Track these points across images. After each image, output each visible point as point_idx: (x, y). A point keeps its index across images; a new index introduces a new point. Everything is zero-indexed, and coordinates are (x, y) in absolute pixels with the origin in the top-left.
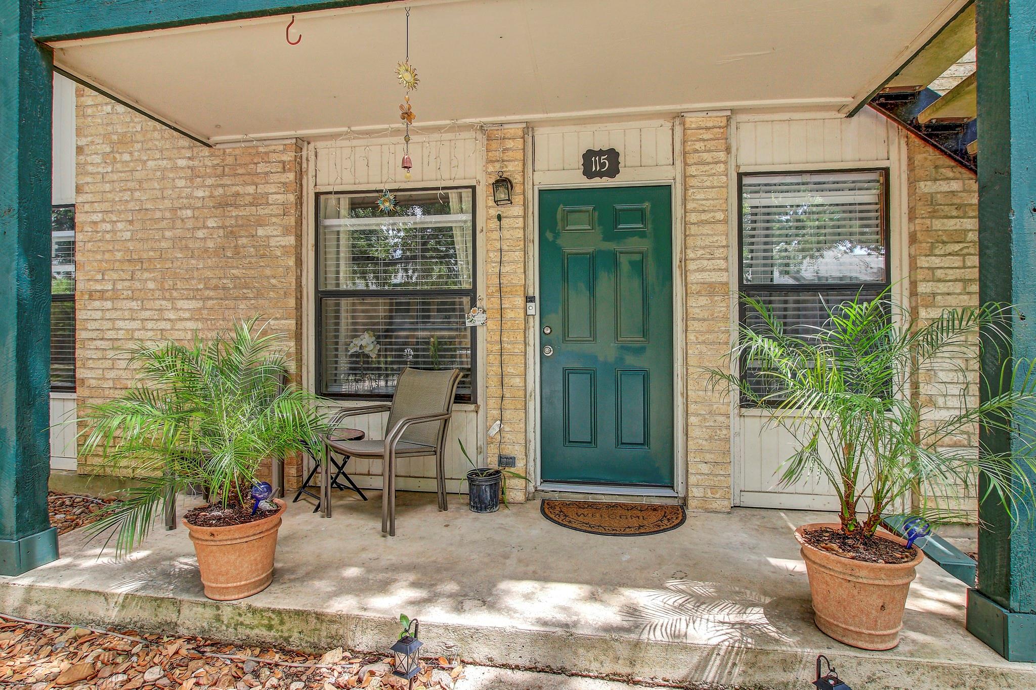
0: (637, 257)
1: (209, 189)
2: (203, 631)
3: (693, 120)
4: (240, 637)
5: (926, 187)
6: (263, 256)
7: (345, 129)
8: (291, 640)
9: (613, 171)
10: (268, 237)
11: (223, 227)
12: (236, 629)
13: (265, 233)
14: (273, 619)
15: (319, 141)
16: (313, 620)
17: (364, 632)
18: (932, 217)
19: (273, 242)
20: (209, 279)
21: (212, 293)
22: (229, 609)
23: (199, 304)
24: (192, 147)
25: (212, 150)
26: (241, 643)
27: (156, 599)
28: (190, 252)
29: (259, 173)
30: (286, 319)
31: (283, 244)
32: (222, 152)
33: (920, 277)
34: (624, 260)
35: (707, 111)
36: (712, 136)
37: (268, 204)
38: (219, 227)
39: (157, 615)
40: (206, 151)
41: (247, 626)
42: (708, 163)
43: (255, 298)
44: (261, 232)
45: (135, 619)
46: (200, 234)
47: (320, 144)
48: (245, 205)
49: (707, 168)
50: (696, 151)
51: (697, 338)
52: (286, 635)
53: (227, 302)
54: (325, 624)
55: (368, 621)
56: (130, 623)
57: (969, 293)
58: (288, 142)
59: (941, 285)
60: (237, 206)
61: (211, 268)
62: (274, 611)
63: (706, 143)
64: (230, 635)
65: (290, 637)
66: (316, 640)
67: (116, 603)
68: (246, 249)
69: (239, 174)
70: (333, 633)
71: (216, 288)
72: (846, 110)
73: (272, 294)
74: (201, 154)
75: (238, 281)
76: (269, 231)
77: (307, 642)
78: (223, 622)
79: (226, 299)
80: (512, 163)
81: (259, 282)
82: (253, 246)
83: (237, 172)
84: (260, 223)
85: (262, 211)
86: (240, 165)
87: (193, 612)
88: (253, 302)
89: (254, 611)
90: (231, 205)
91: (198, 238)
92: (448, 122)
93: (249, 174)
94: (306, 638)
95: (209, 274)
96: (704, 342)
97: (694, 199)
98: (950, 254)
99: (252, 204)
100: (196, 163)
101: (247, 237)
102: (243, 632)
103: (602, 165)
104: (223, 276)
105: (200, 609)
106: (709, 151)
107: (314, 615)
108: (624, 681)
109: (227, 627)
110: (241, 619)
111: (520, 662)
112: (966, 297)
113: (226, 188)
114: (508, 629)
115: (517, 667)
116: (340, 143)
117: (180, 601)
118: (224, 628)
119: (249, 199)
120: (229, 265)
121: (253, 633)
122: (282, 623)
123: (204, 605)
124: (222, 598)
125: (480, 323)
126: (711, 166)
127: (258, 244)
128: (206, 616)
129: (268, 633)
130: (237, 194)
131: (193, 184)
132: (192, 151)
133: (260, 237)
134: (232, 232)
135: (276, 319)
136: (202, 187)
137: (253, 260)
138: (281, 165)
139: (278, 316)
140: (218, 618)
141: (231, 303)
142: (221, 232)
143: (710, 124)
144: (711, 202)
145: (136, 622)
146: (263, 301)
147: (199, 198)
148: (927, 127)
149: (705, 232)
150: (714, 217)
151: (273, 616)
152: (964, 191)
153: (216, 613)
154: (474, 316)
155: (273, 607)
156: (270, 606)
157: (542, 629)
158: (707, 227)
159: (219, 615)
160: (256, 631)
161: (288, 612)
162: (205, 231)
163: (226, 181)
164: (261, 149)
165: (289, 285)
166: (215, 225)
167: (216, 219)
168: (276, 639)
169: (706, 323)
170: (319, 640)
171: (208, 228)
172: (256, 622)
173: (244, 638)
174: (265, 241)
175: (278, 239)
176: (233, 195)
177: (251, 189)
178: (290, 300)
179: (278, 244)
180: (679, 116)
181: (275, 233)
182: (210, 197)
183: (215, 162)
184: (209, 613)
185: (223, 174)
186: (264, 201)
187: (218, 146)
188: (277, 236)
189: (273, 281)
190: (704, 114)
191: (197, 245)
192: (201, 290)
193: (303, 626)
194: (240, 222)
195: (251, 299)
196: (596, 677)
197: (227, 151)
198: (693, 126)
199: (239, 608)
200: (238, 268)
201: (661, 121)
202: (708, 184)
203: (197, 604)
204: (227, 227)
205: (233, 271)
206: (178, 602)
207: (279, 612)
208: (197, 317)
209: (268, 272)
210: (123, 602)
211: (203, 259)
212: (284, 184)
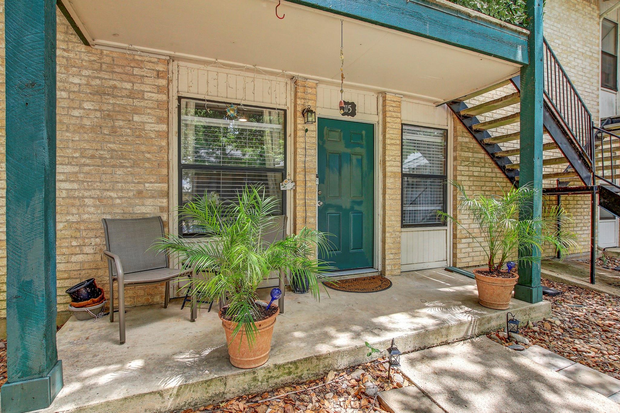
0: (359, 157)
1: (86, 79)
2: (245, 390)
3: (389, 96)
4: (270, 385)
5: (460, 139)
6: (139, 136)
7: (214, 60)
8: (303, 376)
9: (353, 114)
10: (144, 123)
11: (100, 110)
12: (267, 382)
13: (140, 120)
14: (291, 368)
15: (182, 61)
16: (315, 361)
17: (342, 358)
18: (461, 151)
19: (148, 127)
20: (85, 150)
21: (88, 161)
22: (262, 371)
23: (76, 169)
24: (67, 41)
25: (88, 48)
26: (271, 389)
27: (206, 382)
28: (65, 127)
29: (136, 75)
30: (160, 183)
31: (157, 129)
32: (99, 52)
33: (458, 174)
34: (354, 158)
35: (396, 94)
36: (395, 105)
37: (143, 98)
38: (96, 110)
39: (207, 392)
40: (83, 48)
41: (275, 377)
42: (394, 118)
43: (131, 167)
44: (136, 118)
45: (189, 401)
46: (76, 113)
47: (181, 63)
48: (123, 97)
49: (394, 119)
50: (390, 111)
51: (389, 197)
52: (299, 374)
53: (104, 168)
54: (321, 361)
55: (344, 351)
56: (185, 405)
57: (470, 181)
58: (164, 57)
59: (463, 177)
60: (114, 97)
61: (88, 141)
62: (291, 363)
63: (394, 108)
64: (265, 386)
65: (302, 375)
66: (317, 372)
67: (171, 395)
68: (123, 130)
69: (116, 72)
70: (326, 364)
71: (93, 157)
72: (437, 104)
73: (147, 165)
74: (76, 49)
75: (115, 153)
76: (145, 119)
77: (312, 374)
78: (258, 380)
79: (104, 166)
80: (310, 101)
81: (134, 155)
82: (130, 128)
83: (114, 70)
84: (136, 111)
85: (136, 103)
86: (117, 65)
87: (236, 381)
88: (129, 169)
89: (278, 367)
90: (108, 95)
91: (74, 116)
92: (281, 71)
93: (127, 74)
94: (311, 372)
95: (86, 145)
96: (392, 199)
97: (389, 133)
98: (465, 166)
99: (129, 97)
100: (72, 55)
101: (123, 120)
102: (272, 382)
103: (349, 110)
104: (100, 148)
105: (242, 377)
106: (394, 112)
107: (315, 358)
108: (445, 344)
109: (262, 382)
110: (270, 375)
111: (410, 349)
112: (469, 182)
113: (103, 81)
114: (404, 336)
115: (409, 352)
116: (209, 68)
117: (226, 377)
118: (260, 383)
119: (125, 93)
120: (107, 140)
121: (278, 381)
122: (297, 368)
123: (244, 374)
124: (257, 365)
125: (290, 188)
126: (396, 119)
127: (134, 127)
128: (246, 380)
129: (289, 377)
130: (115, 87)
131: (68, 71)
132: (67, 45)
133: (136, 122)
134: (108, 115)
135: (151, 182)
136: (78, 75)
137: (130, 139)
138: (155, 73)
139: (152, 180)
140: (255, 379)
141: (109, 170)
142: (98, 114)
143: (395, 100)
144: (395, 135)
145: (190, 403)
146: (139, 169)
147: (75, 84)
148: (463, 116)
149: (393, 149)
150: (396, 142)
151: (291, 366)
152: (470, 142)
153: (253, 376)
154: (286, 184)
155: (290, 361)
156: (288, 361)
157: (417, 332)
158: (394, 146)
159: (255, 377)
160: (282, 378)
161: (300, 361)
162: (82, 111)
163: (102, 75)
164: (137, 57)
165: (161, 159)
166: (92, 108)
167: (92, 103)
168: (294, 379)
169: (393, 190)
170: (319, 371)
171: (84, 109)
172: (281, 373)
173: (273, 385)
174: (140, 126)
175: (153, 125)
176: (110, 87)
177: (128, 86)
178: (163, 170)
179: (152, 129)
180: (384, 94)
181: (150, 121)
182: (86, 85)
183: (92, 58)
184: (249, 377)
185: (100, 70)
186: (140, 96)
187: (96, 47)
188: (152, 123)
189: (148, 155)
190: (394, 95)
191: (72, 122)
192: (76, 158)
193: (310, 366)
194: (117, 109)
195: (127, 167)
196: (436, 346)
197: (105, 52)
198: (389, 99)
199: (269, 368)
200: (115, 143)
201: (373, 93)
202: (394, 127)
203: (239, 375)
204: (104, 111)
205: (109, 145)
206: (224, 378)
207: (294, 363)
208: (72, 179)
209: (143, 148)
210: (178, 392)
211: (79, 133)
212: (158, 86)
